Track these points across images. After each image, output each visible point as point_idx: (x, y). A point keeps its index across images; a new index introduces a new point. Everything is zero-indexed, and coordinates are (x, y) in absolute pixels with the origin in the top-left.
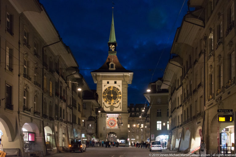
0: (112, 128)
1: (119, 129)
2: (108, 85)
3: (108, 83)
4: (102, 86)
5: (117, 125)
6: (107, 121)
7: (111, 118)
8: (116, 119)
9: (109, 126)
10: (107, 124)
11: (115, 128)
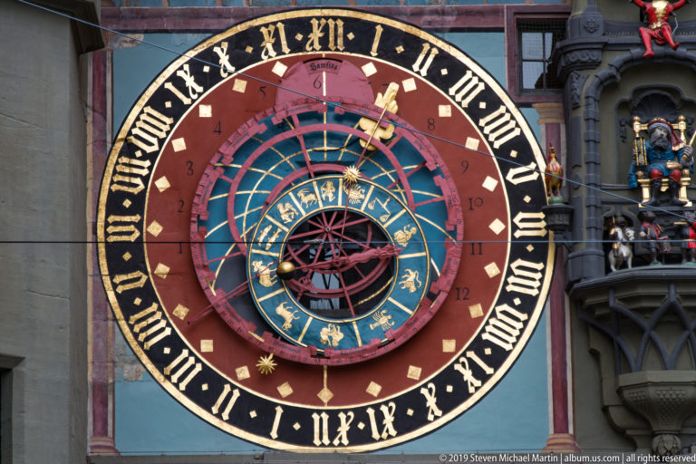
0: (330, 442)
5: (523, 317)
6: (119, 145)
7: (296, 46)
8: (469, 74)
9: (206, 375)
10: (107, 281)
11: (438, 419)
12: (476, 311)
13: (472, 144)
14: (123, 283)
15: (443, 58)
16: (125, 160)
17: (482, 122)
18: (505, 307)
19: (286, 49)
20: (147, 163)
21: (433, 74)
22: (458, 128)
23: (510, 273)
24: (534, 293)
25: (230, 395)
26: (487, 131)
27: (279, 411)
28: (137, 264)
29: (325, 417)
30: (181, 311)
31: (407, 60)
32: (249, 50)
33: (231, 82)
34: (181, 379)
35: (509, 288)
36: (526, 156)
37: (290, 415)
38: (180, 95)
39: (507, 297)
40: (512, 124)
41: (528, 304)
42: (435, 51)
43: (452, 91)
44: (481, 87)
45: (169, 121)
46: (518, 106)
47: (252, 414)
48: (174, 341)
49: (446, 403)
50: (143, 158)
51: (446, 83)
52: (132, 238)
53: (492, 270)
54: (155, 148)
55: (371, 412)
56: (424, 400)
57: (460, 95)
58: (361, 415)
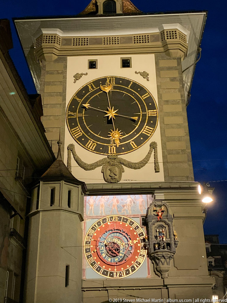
0: (116, 277)
1: (158, 281)
2: (94, 75)
3: (92, 65)
4: (65, 78)
5: (143, 258)
6: (87, 235)
7: (111, 220)
8: (134, 224)
9: (99, 267)
10: (85, 254)
11: (131, 273)
12: (136, 257)
13: (135, 233)
14: (87, 254)
15: (131, 221)
16: (88, 237)
17: (137, 230)
18: (140, 257)
19: (110, 221)
20: (91, 237)
21: (130, 224)
22: (133, 231)
23: (141, 252)
24: (144, 254)
25: (102, 270)
26: (137, 231)
27: (109, 272)
28: (89, 251)
29: (115, 273)
30: (95, 258)
31: (126, 222)
32: (105, 221)
33: (102, 226)
34: (95, 268)
35: (141, 254)
36: (143, 235)
37: (111, 273)
38: (95, 227)
39: (141, 255)
40: (141, 230)
41: (144, 256)
42: (130, 221)
43: (132, 226)
44: (136, 225)
45: (94, 231)
46: (141, 228)
47: (105, 273)
48: (94, 262)
49: (132, 271)
50: (90, 236)
51: (131, 225)
52: (89, 248)
53: (138, 251)
54: (92, 235)
55: (122, 272)
56: (129, 270)
57: (134, 226)
58: (121, 273)
